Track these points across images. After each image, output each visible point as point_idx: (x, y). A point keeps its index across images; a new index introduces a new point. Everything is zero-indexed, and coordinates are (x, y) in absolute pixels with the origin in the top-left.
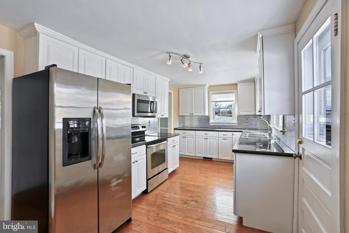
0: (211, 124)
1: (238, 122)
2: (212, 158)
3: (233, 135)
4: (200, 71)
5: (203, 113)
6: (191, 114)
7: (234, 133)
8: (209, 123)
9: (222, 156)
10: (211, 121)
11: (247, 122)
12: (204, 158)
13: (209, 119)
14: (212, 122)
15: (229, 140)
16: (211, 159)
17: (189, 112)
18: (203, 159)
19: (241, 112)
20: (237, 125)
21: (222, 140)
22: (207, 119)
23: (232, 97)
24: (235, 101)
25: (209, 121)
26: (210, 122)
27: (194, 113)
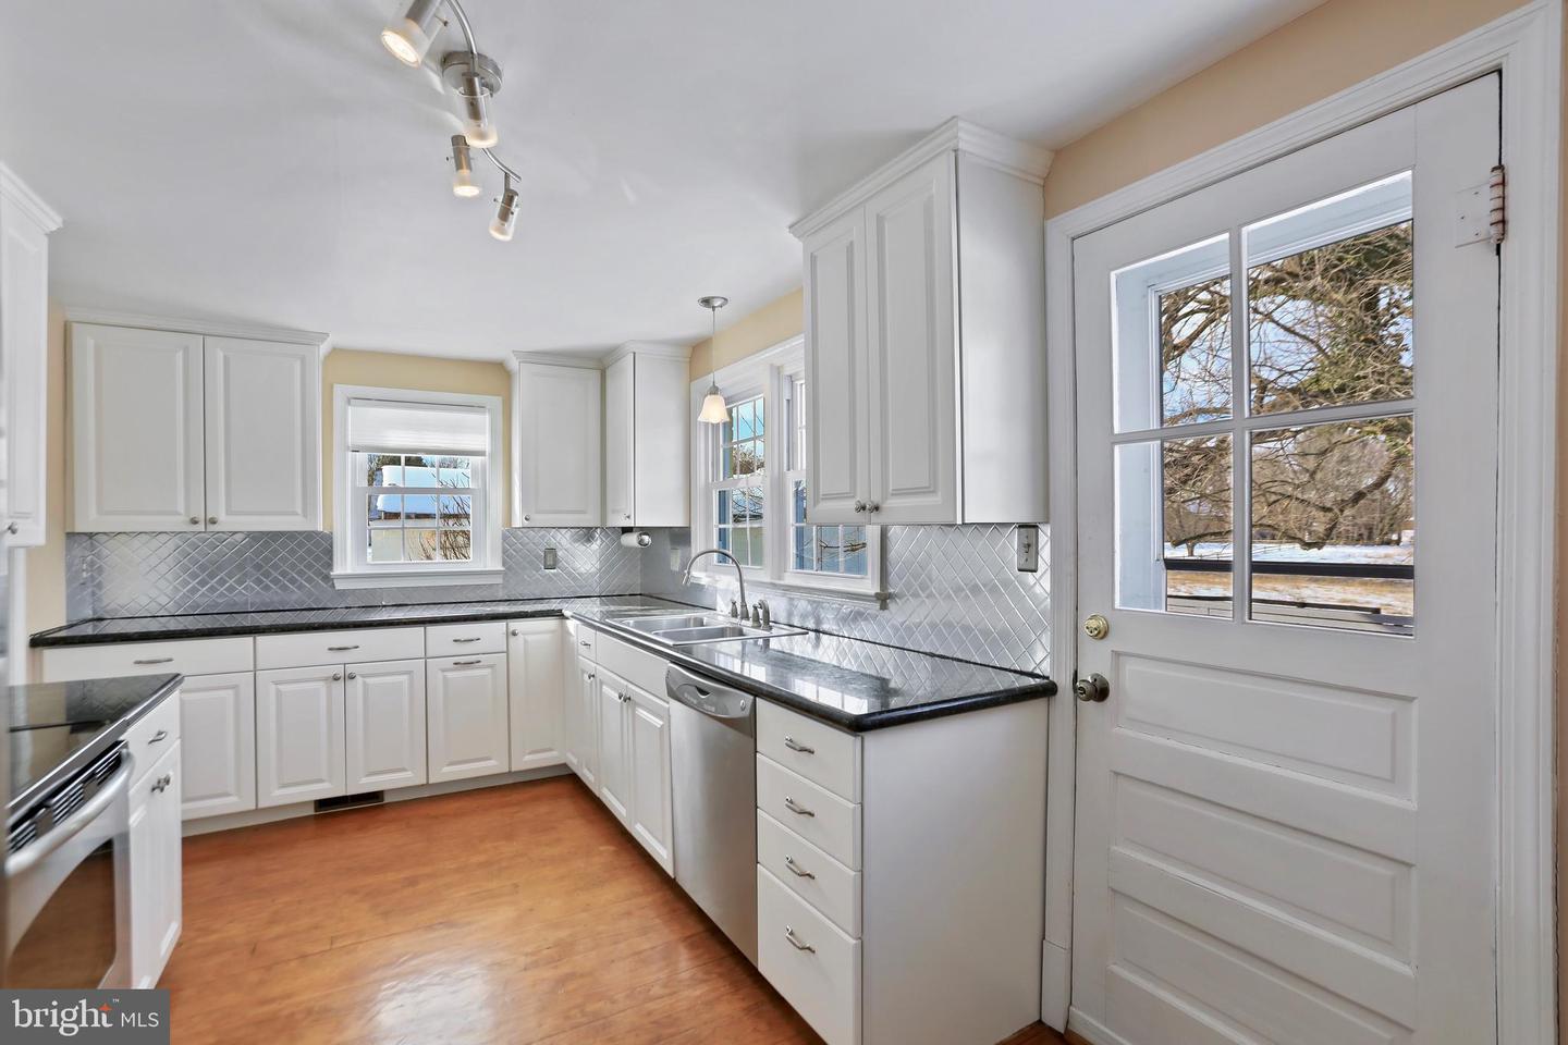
0: (339, 586)
1: (504, 565)
2: (382, 792)
3: (512, 639)
4: (496, 219)
5: (299, 519)
6: (194, 522)
7: (515, 625)
8: (327, 578)
9: (451, 764)
10: (346, 565)
11: (550, 562)
12: (322, 804)
13: (329, 552)
14: (349, 571)
15: (491, 666)
16: (376, 796)
17: (181, 508)
18: (313, 813)
19: (538, 512)
20: (499, 580)
21: (451, 670)
22: (318, 548)
23: (473, 432)
24: (492, 455)
25: (330, 565)
26: (337, 571)
27: (222, 516)
